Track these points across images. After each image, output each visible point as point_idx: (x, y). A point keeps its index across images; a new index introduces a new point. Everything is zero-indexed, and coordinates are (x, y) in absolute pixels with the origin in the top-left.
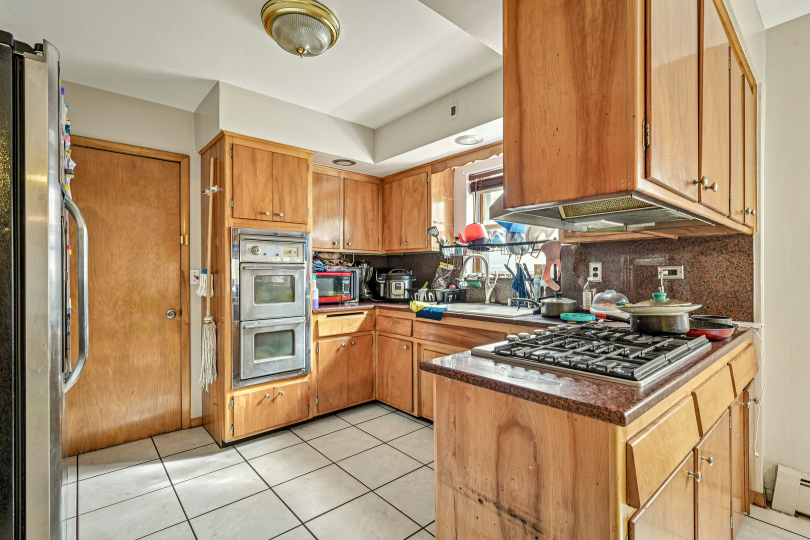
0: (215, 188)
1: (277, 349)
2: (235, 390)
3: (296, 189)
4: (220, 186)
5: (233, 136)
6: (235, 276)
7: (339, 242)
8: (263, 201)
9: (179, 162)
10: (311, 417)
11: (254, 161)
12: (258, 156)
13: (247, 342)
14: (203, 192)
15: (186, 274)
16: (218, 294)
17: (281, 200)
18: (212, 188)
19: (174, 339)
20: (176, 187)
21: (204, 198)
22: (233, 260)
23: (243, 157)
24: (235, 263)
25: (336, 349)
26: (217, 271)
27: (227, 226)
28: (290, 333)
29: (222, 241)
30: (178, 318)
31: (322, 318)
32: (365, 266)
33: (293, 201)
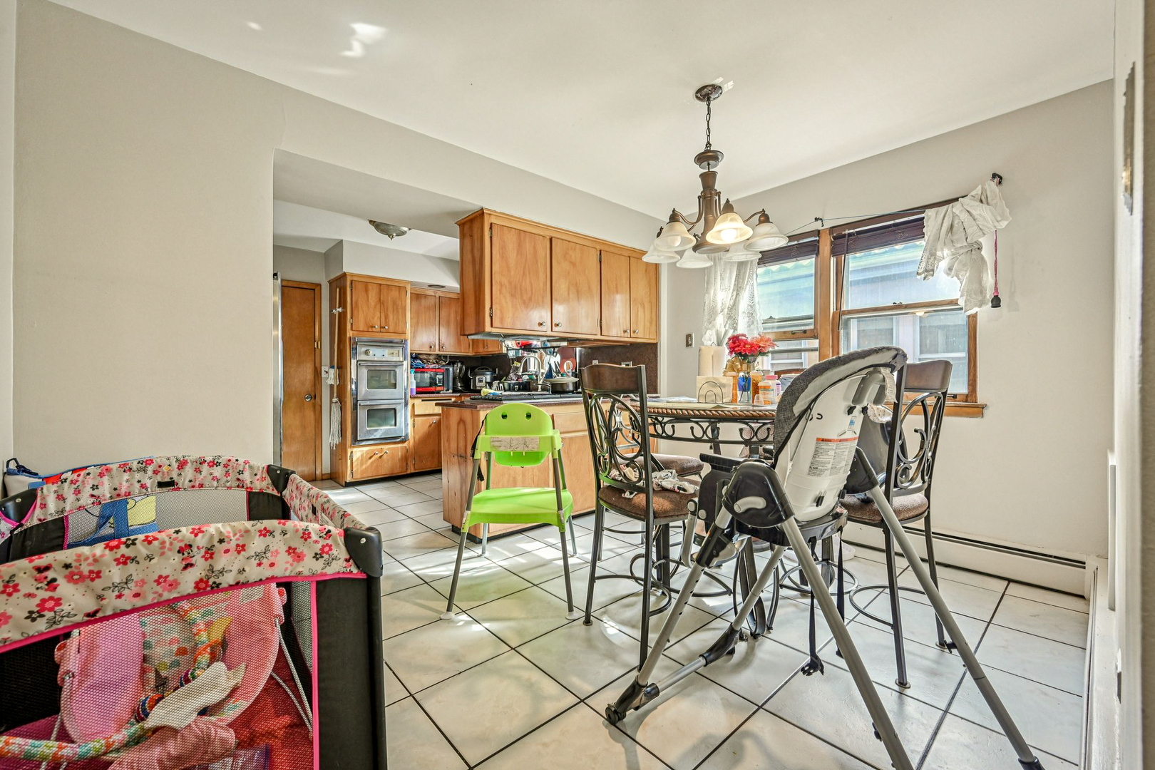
0: (340, 310)
1: (384, 421)
2: (353, 447)
3: (397, 309)
4: (343, 308)
5: (352, 275)
6: (354, 376)
7: (435, 346)
8: (373, 318)
9: (314, 289)
10: (409, 472)
11: (366, 291)
12: (370, 287)
13: (362, 415)
14: (331, 311)
15: (319, 370)
16: (342, 383)
17: (386, 317)
18: (338, 309)
19: (310, 415)
20: (311, 307)
21: (332, 316)
22: (352, 360)
23: (360, 287)
24: (354, 362)
25: (429, 424)
26: (341, 367)
27: (348, 336)
28: (393, 412)
29: (345, 346)
30: (313, 401)
31: (418, 402)
32: (459, 365)
33: (395, 317)
